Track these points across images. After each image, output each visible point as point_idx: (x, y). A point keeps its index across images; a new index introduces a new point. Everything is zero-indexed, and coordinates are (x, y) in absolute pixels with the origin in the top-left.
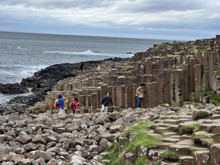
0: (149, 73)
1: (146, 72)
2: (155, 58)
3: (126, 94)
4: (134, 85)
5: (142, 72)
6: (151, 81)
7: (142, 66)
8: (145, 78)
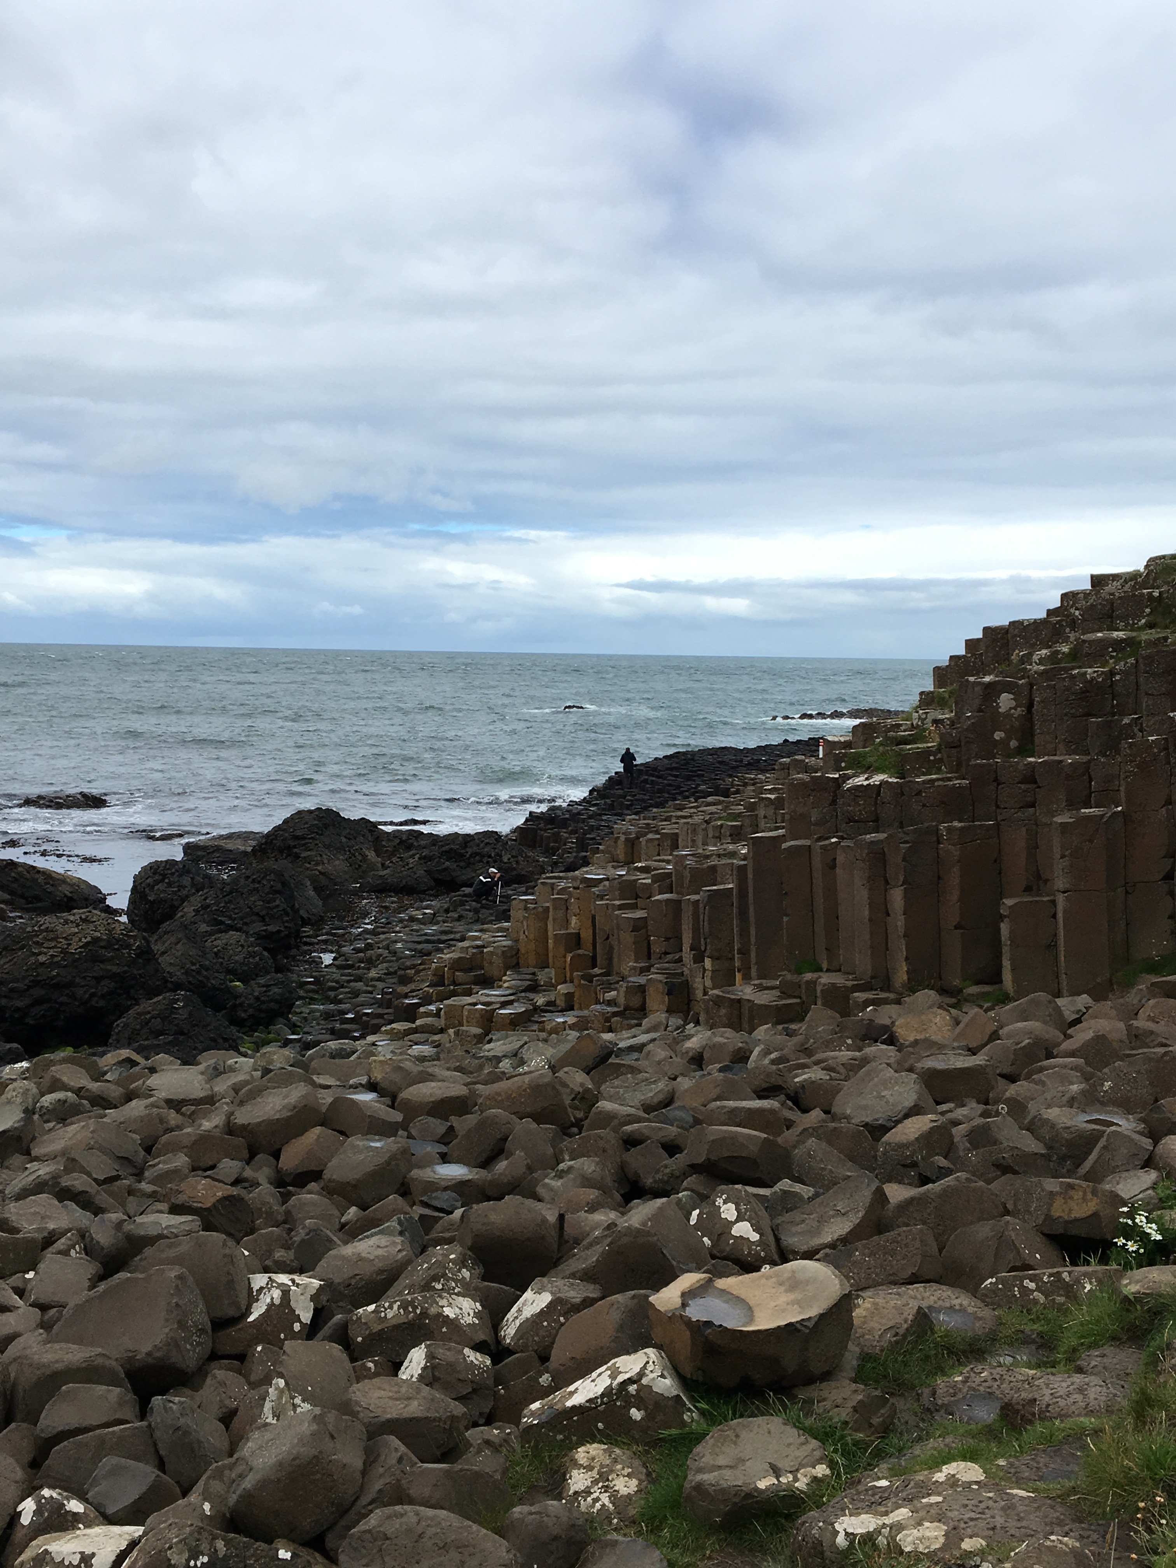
0: (1061, 747)
1: (1037, 739)
2: (1101, 640)
3: (897, 897)
4: (949, 830)
5: (1004, 742)
6: (1073, 804)
7: (1005, 701)
8: (1030, 777)
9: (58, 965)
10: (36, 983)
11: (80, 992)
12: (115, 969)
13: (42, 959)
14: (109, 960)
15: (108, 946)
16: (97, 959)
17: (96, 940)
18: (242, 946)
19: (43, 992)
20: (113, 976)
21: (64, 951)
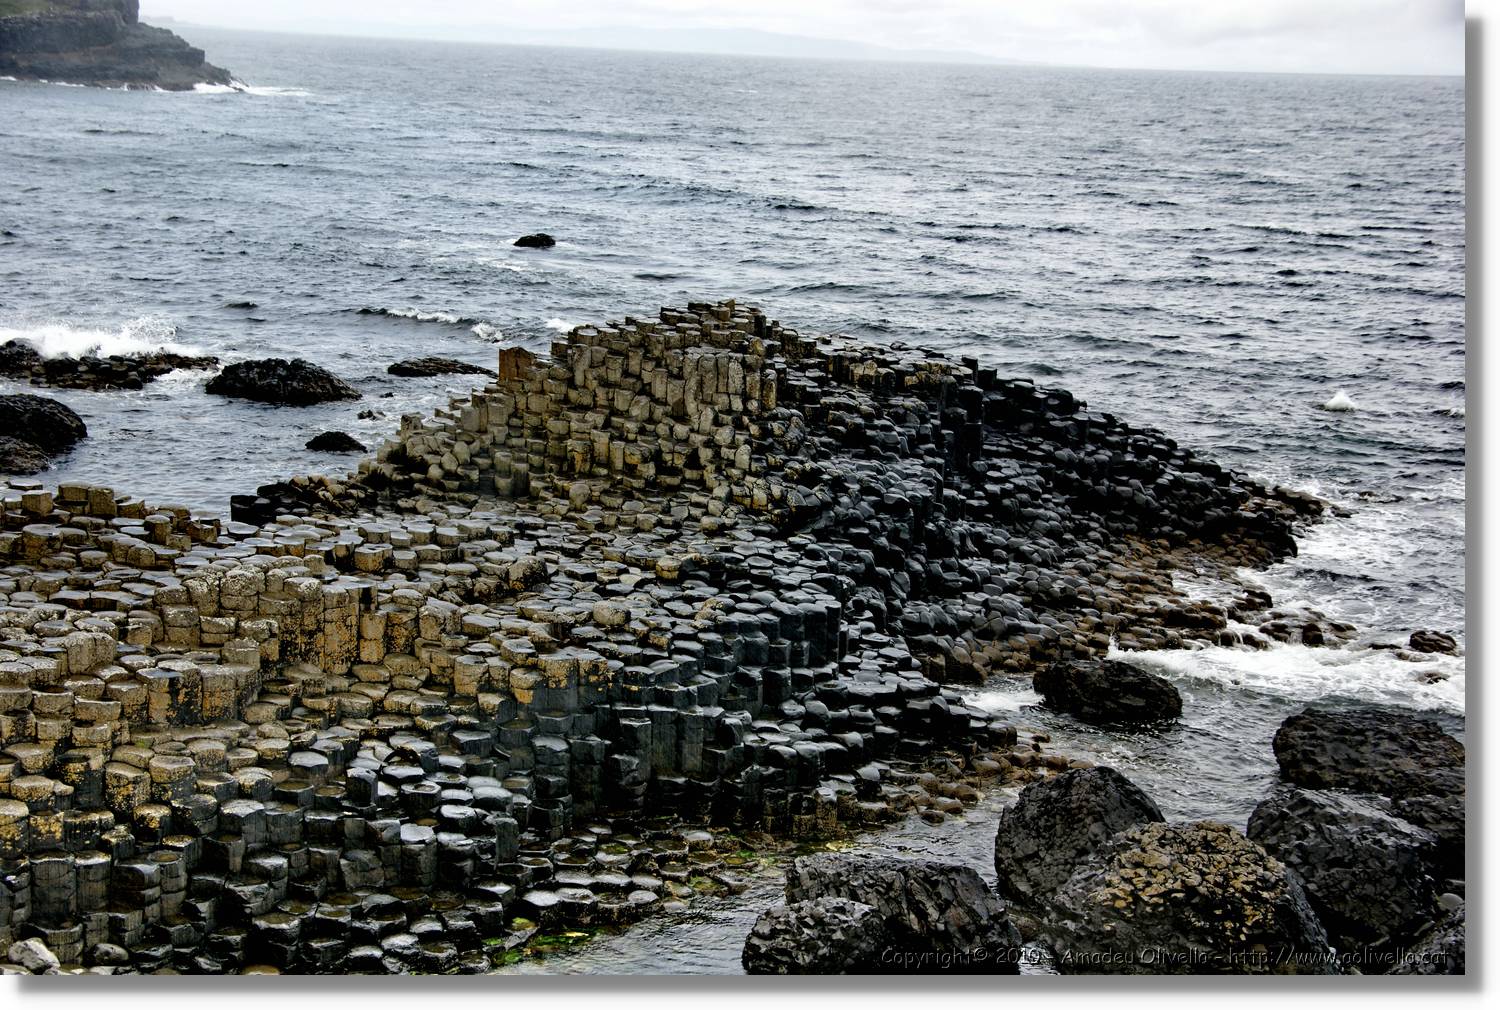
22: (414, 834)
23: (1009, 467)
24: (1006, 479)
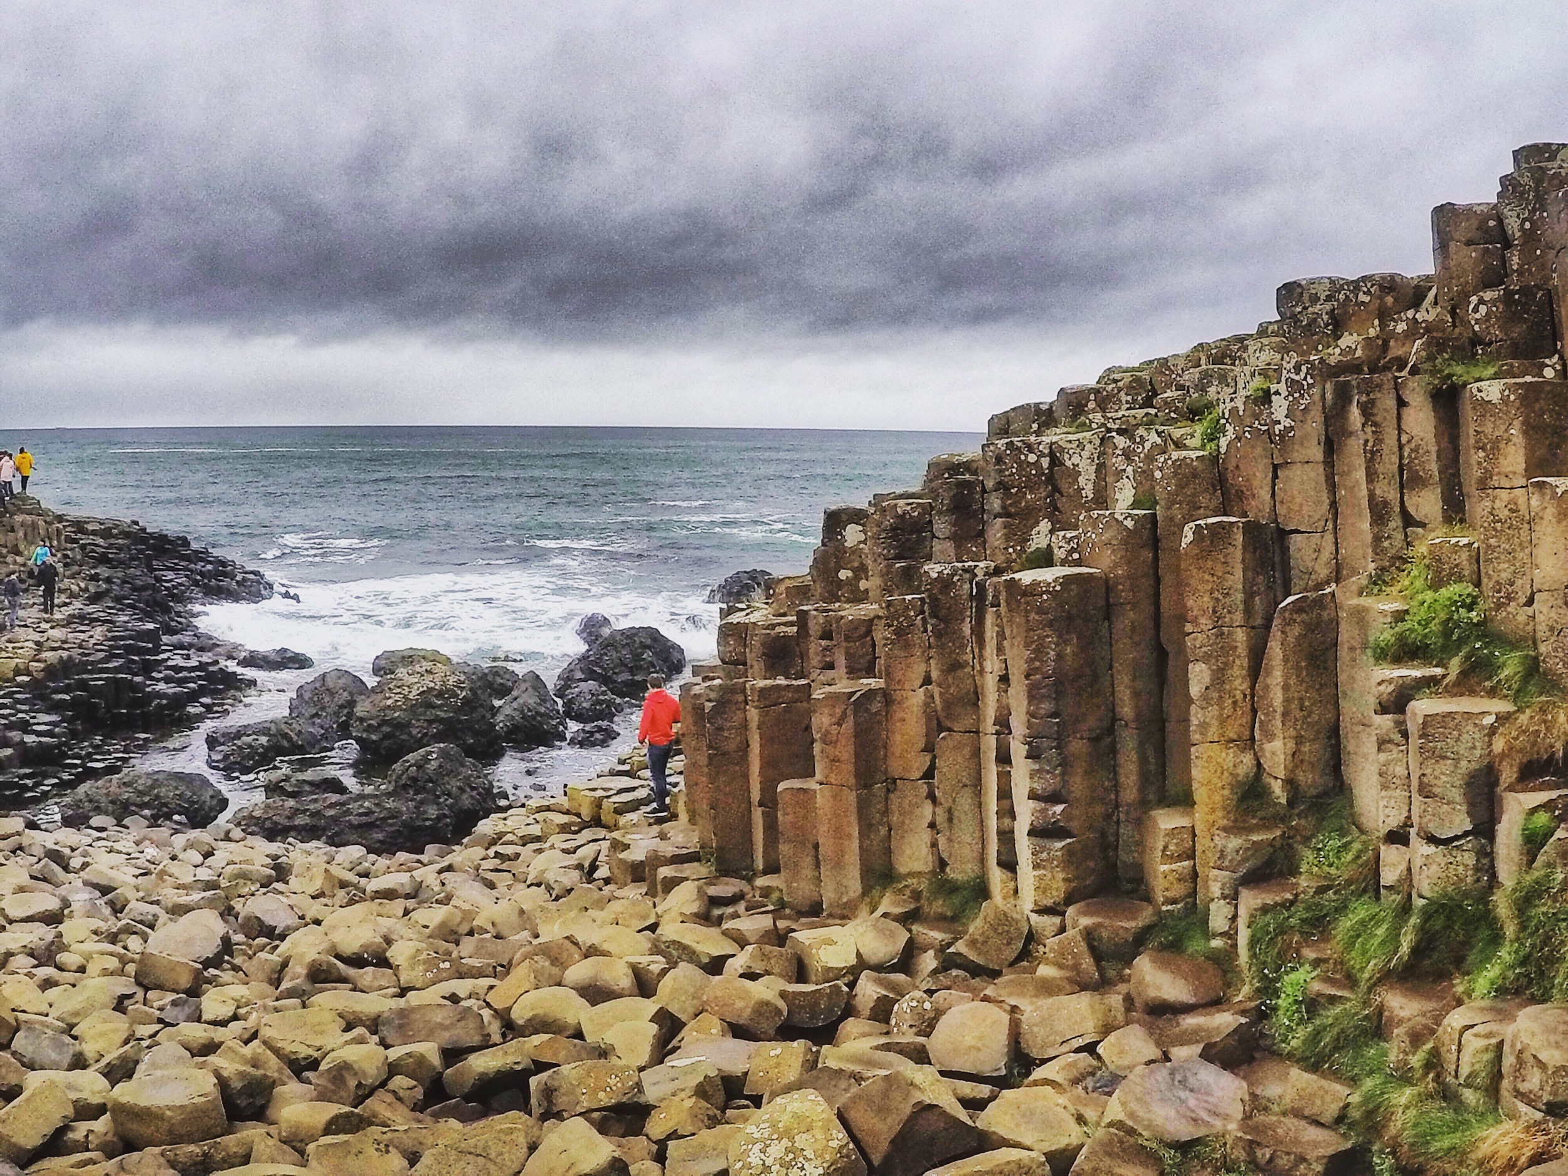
7: (852, 533)
9: (400, 708)
10: (384, 723)
11: (414, 731)
12: (442, 714)
13: (389, 702)
14: (440, 707)
15: (440, 694)
16: (431, 706)
17: (430, 689)
18: (593, 695)
19: (389, 729)
20: (441, 720)
21: (405, 697)
22: (30, 739)
23: (170, 575)
24: (171, 580)
